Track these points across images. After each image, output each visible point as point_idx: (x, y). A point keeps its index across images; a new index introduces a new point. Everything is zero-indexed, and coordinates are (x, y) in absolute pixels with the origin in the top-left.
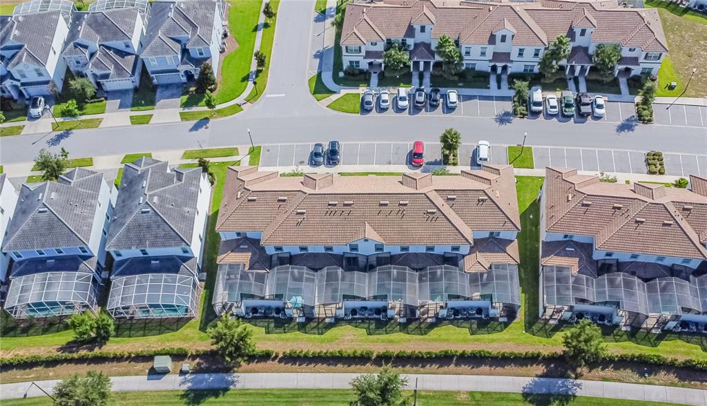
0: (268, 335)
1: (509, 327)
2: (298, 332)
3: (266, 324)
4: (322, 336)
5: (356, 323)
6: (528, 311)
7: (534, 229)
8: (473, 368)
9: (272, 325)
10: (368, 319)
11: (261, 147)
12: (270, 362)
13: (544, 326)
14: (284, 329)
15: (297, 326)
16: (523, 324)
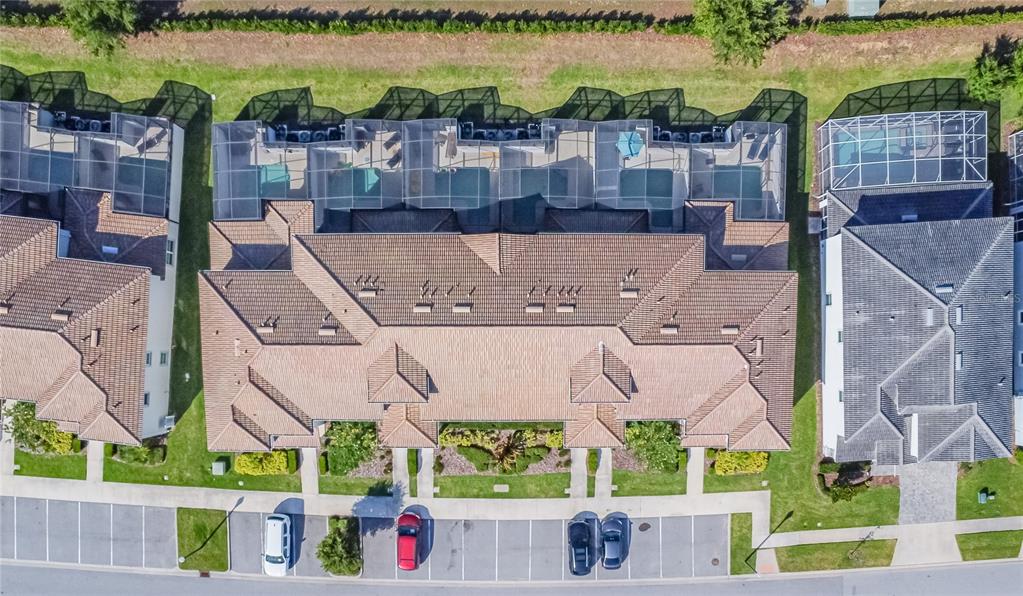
0: (679, 86)
1: (242, 108)
2: (625, 94)
3: (684, 115)
4: (579, 84)
5: (518, 119)
6: (203, 147)
7: (184, 344)
8: (306, 9)
9: (673, 113)
10: (498, 127)
11: (733, 572)
12: (669, 17)
13: (176, 113)
14: (650, 102)
15: (628, 109)
16: (214, 116)
